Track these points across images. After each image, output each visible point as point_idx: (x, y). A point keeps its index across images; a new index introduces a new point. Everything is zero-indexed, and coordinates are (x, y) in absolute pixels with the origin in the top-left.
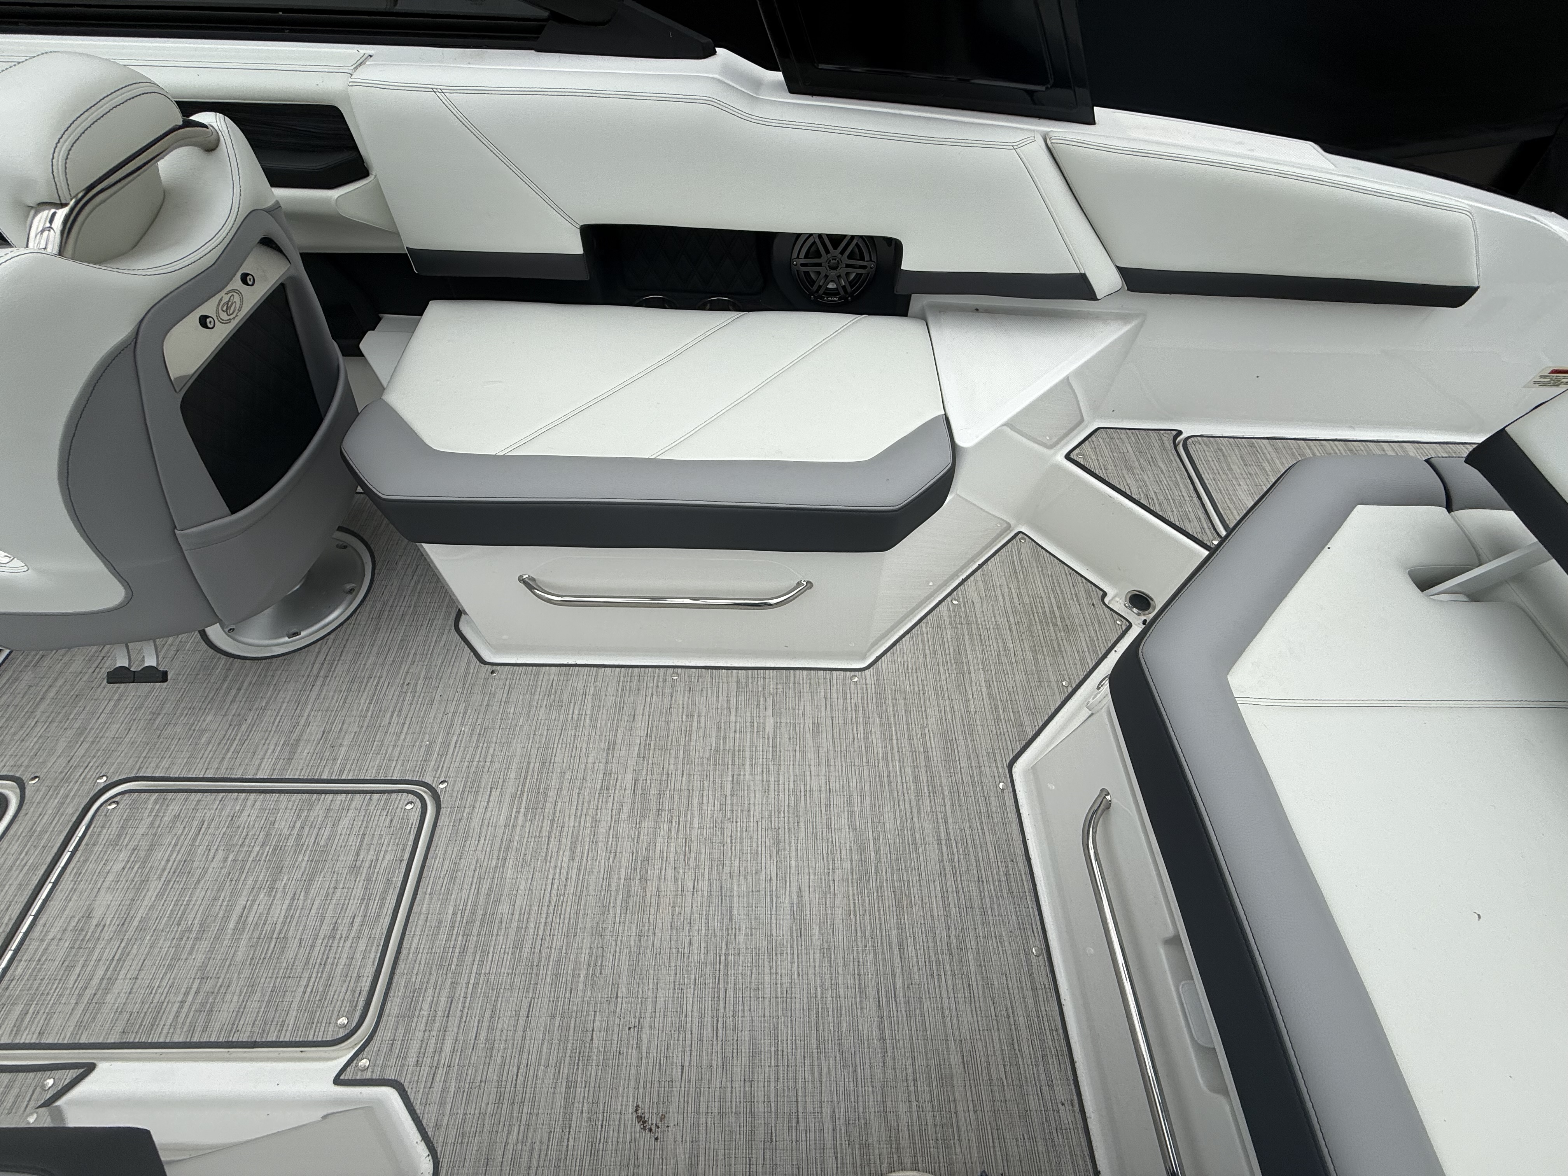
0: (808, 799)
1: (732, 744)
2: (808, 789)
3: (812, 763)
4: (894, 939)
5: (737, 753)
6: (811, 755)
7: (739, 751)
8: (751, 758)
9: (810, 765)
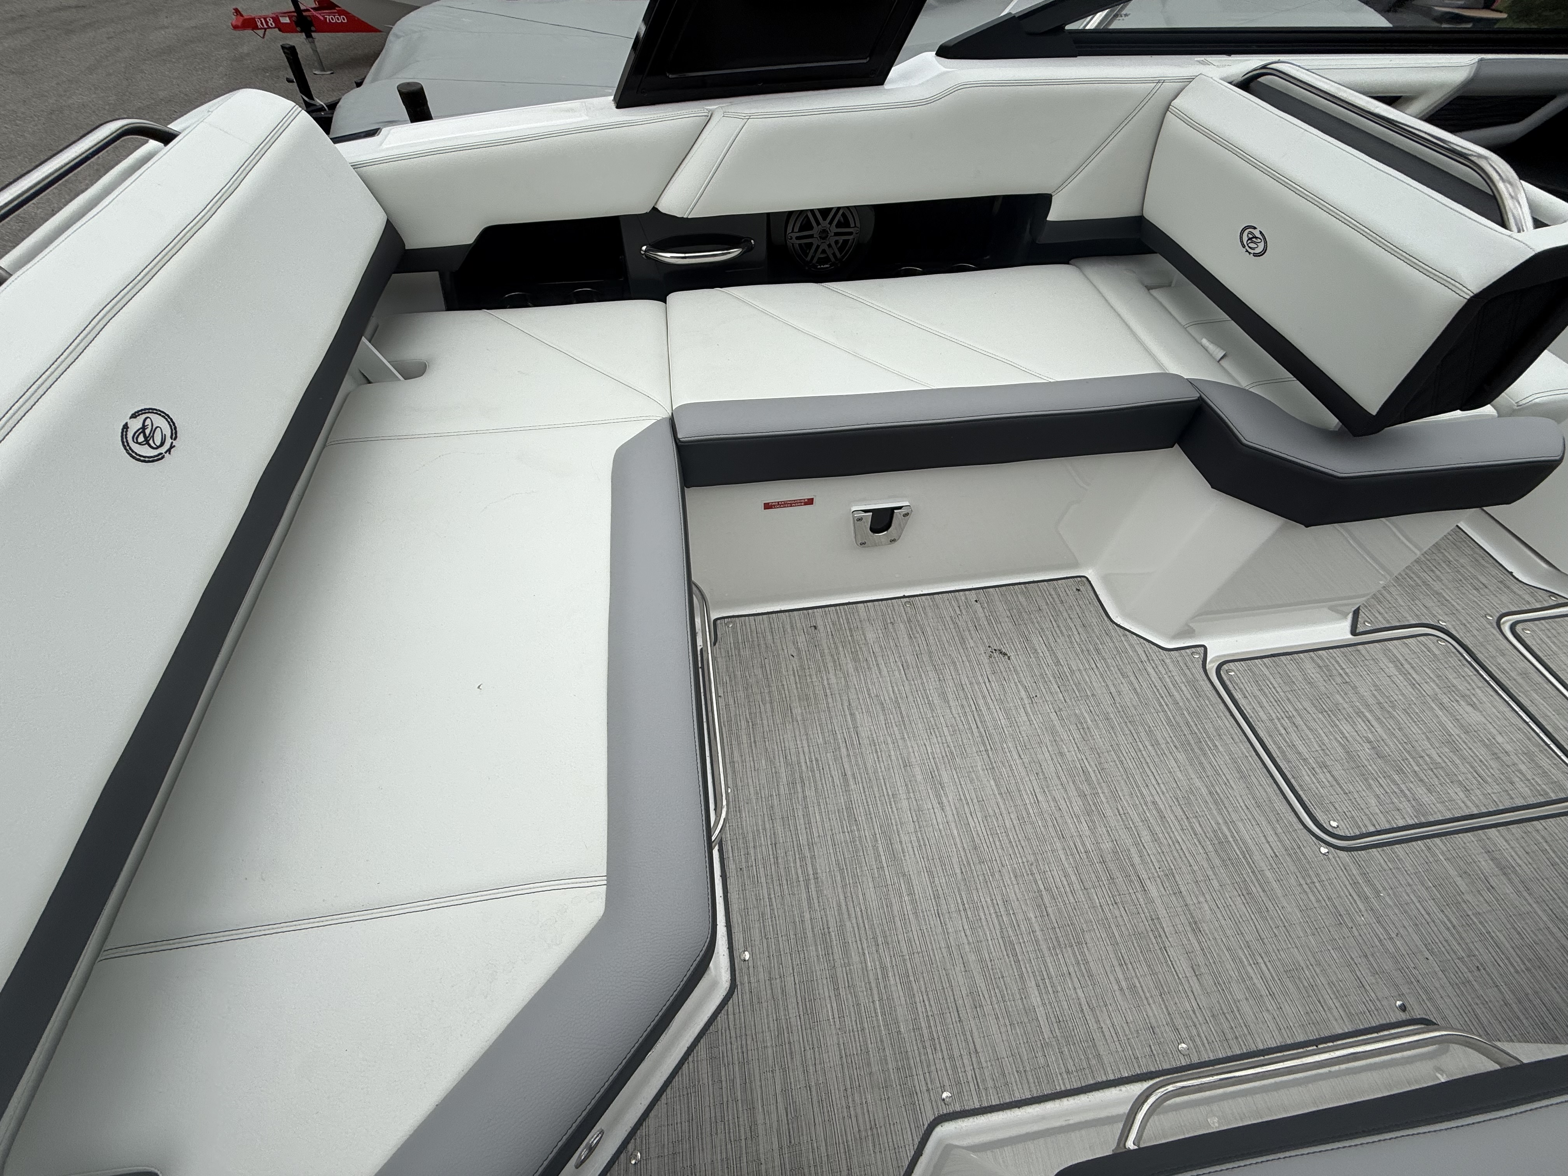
0: (959, 901)
1: (1066, 955)
2: (962, 913)
3: (967, 947)
4: (851, 782)
5: (1056, 943)
6: (972, 958)
7: (1054, 948)
8: (1037, 941)
9: (969, 943)
